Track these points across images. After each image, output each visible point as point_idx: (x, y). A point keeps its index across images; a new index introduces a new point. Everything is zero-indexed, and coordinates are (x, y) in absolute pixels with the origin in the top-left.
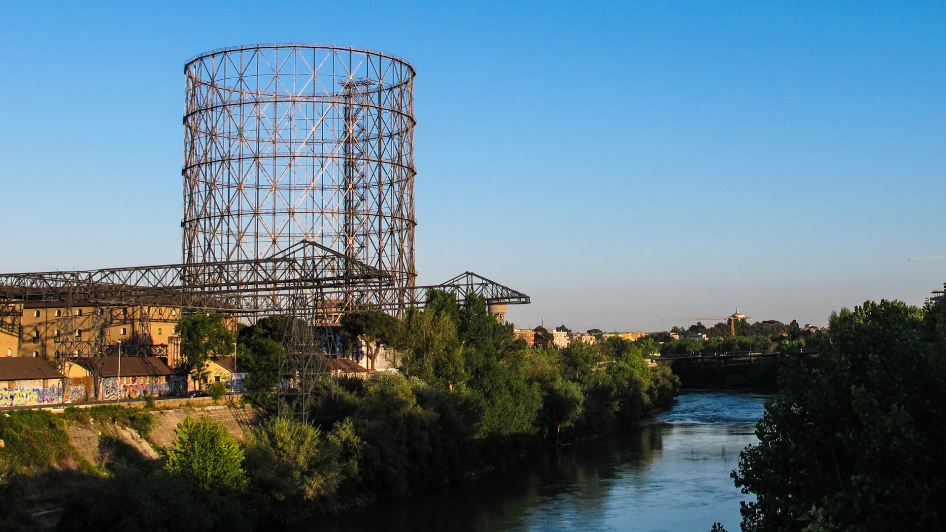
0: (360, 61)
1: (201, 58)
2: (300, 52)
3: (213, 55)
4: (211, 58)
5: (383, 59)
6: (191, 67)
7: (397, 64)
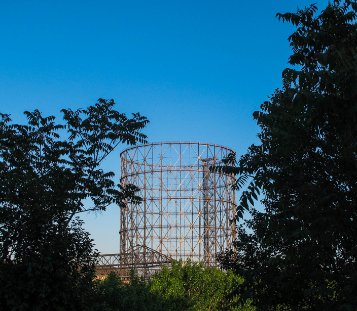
0: (204, 150)
1: (127, 150)
2: (173, 146)
3: (132, 149)
4: (131, 150)
5: (216, 148)
6: (123, 155)
7: (224, 150)
